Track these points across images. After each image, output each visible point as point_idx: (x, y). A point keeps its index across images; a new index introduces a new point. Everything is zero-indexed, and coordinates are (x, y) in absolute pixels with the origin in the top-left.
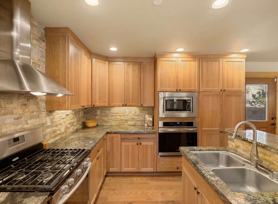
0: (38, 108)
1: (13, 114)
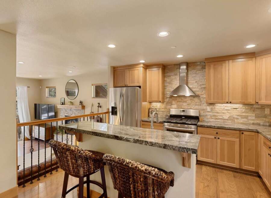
0: (201, 101)
1: (187, 102)
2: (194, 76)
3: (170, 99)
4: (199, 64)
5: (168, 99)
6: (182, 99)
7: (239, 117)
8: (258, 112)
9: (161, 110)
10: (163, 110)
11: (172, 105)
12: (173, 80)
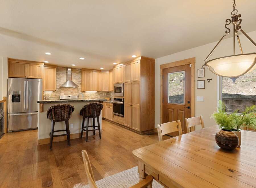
2: (75, 77)
3: (60, 89)
4: (77, 70)
5: (58, 89)
6: (67, 89)
7: (94, 98)
8: (101, 95)
9: (52, 97)
10: (54, 97)
11: (61, 93)
12: (62, 77)
